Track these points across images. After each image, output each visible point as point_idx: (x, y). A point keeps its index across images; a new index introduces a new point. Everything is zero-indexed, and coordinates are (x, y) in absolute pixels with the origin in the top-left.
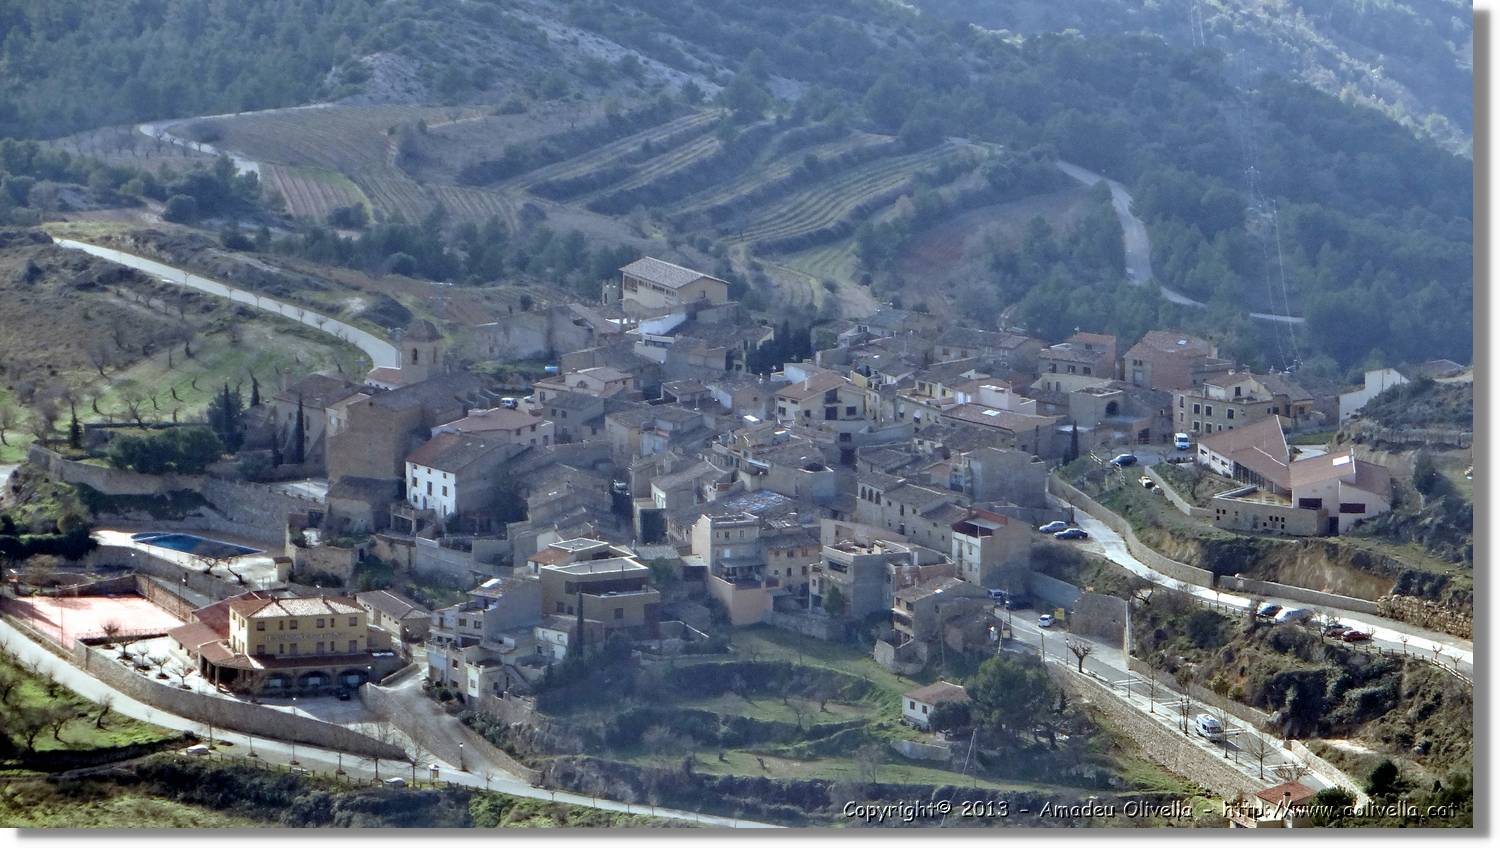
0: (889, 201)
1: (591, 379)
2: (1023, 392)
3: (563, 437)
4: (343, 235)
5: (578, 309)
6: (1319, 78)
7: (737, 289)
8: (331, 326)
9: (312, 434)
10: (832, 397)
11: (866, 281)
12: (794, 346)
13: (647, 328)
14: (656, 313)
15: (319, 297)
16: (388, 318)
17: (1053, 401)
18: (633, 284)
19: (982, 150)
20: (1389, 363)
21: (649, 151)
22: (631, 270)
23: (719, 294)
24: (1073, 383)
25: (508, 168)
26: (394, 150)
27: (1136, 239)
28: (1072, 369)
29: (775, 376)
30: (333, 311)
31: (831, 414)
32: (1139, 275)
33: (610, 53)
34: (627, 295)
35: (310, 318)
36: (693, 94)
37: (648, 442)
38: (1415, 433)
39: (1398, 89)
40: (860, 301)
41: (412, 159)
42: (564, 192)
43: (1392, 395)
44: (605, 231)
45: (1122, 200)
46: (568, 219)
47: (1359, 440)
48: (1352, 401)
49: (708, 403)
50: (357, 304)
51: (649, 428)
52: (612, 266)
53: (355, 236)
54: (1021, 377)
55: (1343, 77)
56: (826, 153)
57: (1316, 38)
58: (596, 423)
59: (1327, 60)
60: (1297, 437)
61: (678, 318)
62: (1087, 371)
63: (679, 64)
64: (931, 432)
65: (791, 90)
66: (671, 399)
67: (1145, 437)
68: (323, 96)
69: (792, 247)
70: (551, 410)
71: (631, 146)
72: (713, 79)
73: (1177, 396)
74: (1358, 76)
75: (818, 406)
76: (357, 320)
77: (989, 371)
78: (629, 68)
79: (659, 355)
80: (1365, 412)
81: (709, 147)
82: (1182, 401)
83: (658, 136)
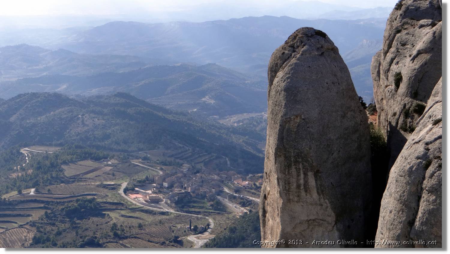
0: (206, 159)
1: (180, 175)
2: (218, 176)
3: (177, 180)
4: (157, 162)
5: (179, 169)
6: (245, 148)
7: (193, 167)
8: (156, 170)
9: (154, 179)
10: (201, 176)
11: (204, 166)
12: (198, 172)
13: (185, 170)
14: (186, 169)
15: (155, 167)
16: (161, 169)
17: (221, 177)
18: (183, 166)
19: (215, 154)
20: (251, 174)
21: (185, 154)
22: (183, 165)
23: (191, 167)
24: (223, 175)
25: (172, 156)
26: (162, 154)
27: (228, 163)
28: (223, 174)
29: (196, 175)
30: (156, 169)
31: (201, 178)
32: (229, 166)
33: (181, 146)
34: (183, 167)
35: (154, 169)
36: (189, 149)
37: (185, 181)
38: (253, 180)
39: (252, 149)
40: (204, 168)
41: (164, 155)
42: (177, 158)
43: (251, 177)
44: (181, 162)
45: (227, 159)
46: (177, 161)
47: (248, 181)
48: (248, 177)
49: (190, 177)
50: (159, 168)
51: (185, 179)
52: (182, 165)
53: (159, 162)
54: (218, 175)
55: (247, 148)
56: (201, 155)
57: (245, 145)
58: (180, 179)
59: (245, 147)
60: (243, 180)
61: (187, 169)
62: (224, 174)
63: (188, 147)
64: (210, 180)
65: (198, 149)
66: (187, 177)
67: (229, 180)
68: (156, 149)
69: (198, 163)
70: (176, 177)
71: (183, 154)
72: (191, 148)
73: (232, 177)
74: (248, 148)
75: (200, 177)
76: (159, 169)
77: (216, 174)
78: (183, 147)
79: (186, 173)
80: (249, 178)
81: (190, 154)
82: (233, 177)
83: (186, 153)
